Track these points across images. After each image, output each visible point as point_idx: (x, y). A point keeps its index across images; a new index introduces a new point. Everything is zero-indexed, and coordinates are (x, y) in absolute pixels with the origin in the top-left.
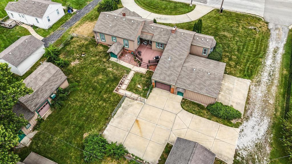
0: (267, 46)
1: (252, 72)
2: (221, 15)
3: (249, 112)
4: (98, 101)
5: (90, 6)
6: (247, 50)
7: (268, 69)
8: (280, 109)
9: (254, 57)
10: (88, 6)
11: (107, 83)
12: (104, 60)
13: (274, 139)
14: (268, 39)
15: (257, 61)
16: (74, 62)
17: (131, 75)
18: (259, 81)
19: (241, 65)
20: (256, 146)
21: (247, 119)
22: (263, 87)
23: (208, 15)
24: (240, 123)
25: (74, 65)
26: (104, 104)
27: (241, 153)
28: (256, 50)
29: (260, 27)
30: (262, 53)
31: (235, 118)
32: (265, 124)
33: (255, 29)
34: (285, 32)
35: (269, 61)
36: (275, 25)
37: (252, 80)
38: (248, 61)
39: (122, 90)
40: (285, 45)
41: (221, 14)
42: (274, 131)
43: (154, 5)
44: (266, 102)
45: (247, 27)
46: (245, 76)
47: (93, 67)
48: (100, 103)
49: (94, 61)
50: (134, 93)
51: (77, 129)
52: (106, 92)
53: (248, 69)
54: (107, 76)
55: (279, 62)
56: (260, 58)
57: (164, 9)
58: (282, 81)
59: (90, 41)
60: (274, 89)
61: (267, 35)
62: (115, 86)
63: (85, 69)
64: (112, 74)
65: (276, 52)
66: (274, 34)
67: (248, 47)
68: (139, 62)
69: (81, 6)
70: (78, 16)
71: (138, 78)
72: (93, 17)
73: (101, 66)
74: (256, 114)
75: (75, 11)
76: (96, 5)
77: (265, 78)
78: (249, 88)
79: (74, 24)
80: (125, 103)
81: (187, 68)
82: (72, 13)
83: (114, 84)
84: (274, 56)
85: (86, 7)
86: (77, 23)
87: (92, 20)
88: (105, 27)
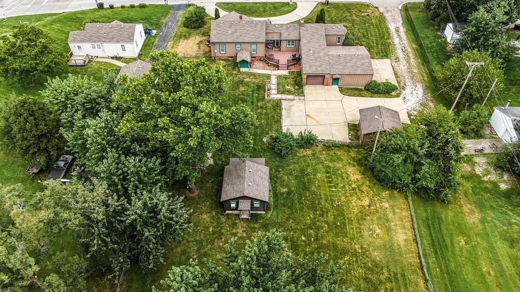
0: (388, 29)
1: (386, 52)
2: (329, 8)
3: (402, 83)
4: (256, 110)
5: (170, 24)
6: (372, 35)
7: (398, 47)
8: (425, 74)
9: (381, 40)
10: (166, 24)
11: (253, 93)
12: (235, 72)
13: (432, 97)
14: (384, 21)
15: (385, 42)
17: (274, 80)
18: (397, 58)
19: (374, 48)
20: (421, 105)
21: (404, 88)
22: (403, 62)
23: (316, 9)
24: (400, 93)
26: (265, 111)
27: (412, 113)
28: (380, 34)
29: (372, 13)
30: (386, 34)
31: (394, 90)
32: (420, 88)
33: (368, 15)
34: (397, 13)
35: (397, 41)
36: (385, 8)
37: (390, 59)
38: (378, 45)
39: (274, 95)
40: (403, 24)
42: (429, 91)
43: (250, 10)
44: (411, 72)
45: (360, 15)
46: (382, 56)
48: (259, 111)
50: (287, 94)
52: (258, 101)
53: (382, 50)
54: (248, 86)
55: (405, 39)
56: (387, 39)
57: (264, 12)
58: (416, 54)
60: (412, 61)
61: (382, 19)
64: (253, 83)
65: (398, 31)
66: (388, 16)
67: (371, 33)
68: (275, 65)
69: (158, 26)
70: (165, 37)
71: (283, 81)
72: (184, 34)
73: (236, 79)
74: (409, 83)
75: (154, 32)
76: (178, 22)
77: (401, 55)
78: (392, 65)
79: (166, 45)
80: (284, 105)
81: (333, 56)
82: (154, 35)
83: (262, 92)
84: (399, 35)
85: (165, 26)
86: (170, 44)
87: (186, 37)
88: (224, 35)
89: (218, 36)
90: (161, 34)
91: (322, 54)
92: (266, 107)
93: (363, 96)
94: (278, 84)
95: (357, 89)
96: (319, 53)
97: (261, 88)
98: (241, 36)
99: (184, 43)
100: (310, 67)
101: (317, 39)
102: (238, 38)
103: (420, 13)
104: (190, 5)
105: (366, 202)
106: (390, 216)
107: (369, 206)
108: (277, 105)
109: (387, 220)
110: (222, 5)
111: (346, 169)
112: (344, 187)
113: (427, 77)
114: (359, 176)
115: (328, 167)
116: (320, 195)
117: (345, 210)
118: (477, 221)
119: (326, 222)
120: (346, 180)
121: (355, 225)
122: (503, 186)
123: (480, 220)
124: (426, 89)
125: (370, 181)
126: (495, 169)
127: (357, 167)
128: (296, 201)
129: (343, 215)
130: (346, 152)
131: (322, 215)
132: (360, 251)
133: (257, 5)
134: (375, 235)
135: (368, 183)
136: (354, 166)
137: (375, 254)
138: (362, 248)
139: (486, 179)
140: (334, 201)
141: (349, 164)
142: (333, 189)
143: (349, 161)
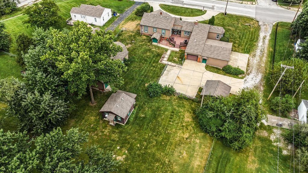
0: (258, 35)
1: (249, 50)
3: (249, 71)
4: (150, 67)
5: (129, 11)
6: (245, 38)
7: (260, 48)
8: (268, 69)
9: (250, 42)
10: (127, 11)
11: (153, 57)
12: (149, 44)
13: (265, 84)
14: (259, 31)
15: (252, 44)
17: (169, 53)
18: (254, 55)
19: (242, 46)
20: (255, 87)
21: (248, 74)
22: (257, 58)
23: (217, 16)
24: (244, 77)
25: (128, 47)
26: (154, 69)
28: (251, 38)
29: (253, 24)
30: (256, 39)
31: (241, 74)
32: (260, 77)
33: (250, 25)
34: (270, 27)
35: (260, 44)
36: (264, 23)
37: (250, 54)
38: (246, 44)
39: (165, 61)
40: (270, 34)
41: (226, 16)
42: (265, 80)
43: (176, 11)
44: (260, 65)
45: (244, 24)
46: (245, 52)
47: (142, 48)
48: (151, 68)
49: (141, 45)
50: (173, 62)
51: (140, 82)
52: (154, 63)
53: (247, 48)
54: (152, 53)
55: (267, 44)
56: (254, 42)
57: (184, 13)
58: (269, 54)
59: (136, 33)
60: (264, 59)
61: (258, 28)
63: (136, 49)
64: (156, 52)
65: (264, 38)
66: (263, 28)
67: (246, 36)
68: (173, 44)
69: (122, 11)
70: (122, 18)
71: (174, 54)
72: (133, 18)
73: (147, 48)
74: (254, 72)
75: (118, 14)
76: (133, 11)
77: (258, 53)
78: (249, 59)
79: (120, 23)
80: (168, 68)
81: (208, 46)
82: (117, 16)
83: (158, 58)
84: (264, 41)
85: (125, 12)
86: (123, 22)
87: (133, 20)
88: (149, 22)
89: (145, 22)
90: (121, 16)
92: (156, 67)
93: (219, 74)
94: (170, 55)
95: (217, 68)
97: (159, 55)
98: (158, 24)
99: (130, 23)
100: (191, 49)
101: (202, 34)
102: (156, 25)
103: (287, 30)
105: (186, 135)
106: (197, 148)
107: (187, 139)
108: (163, 67)
109: (194, 150)
110: (163, 6)
111: (184, 113)
112: (178, 123)
114: (190, 120)
115: (175, 109)
116: (161, 124)
117: (171, 137)
118: (254, 169)
119: (156, 140)
120: (181, 119)
121: (173, 147)
122: (285, 152)
123: (256, 169)
125: (195, 124)
126: (284, 140)
127: (192, 114)
128: (145, 124)
129: (168, 140)
130: (190, 103)
131: (156, 136)
132: (167, 163)
133: (183, 8)
134: (181, 157)
135: (193, 125)
136: (190, 113)
137: (176, 167)
138: (169, 161)
139: (275, 144)
140: (168, 130)
141: (188, 111)
142: (171, 123)
143: (189, 109)
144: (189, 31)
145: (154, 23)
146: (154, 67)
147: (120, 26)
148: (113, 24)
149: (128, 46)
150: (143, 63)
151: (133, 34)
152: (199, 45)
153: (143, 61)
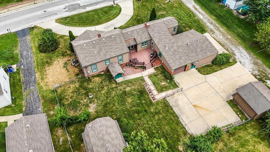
0: (188, 8)
1: (201, 28)
3: (229, 49)
5: (25, 53)
6: (183, 17)
7: (205, 21)
8: (236, 38)
9: (191, 19)
10: (21, 54)
11: (140, 100)
12: (114, 85)
13: (255, 55)
14: (183, 3)
15: (195, 20)
16: (90, 108)
17: (148, 81)
18: (211, 30)
19: (192, 27)
20: (255, 64)
21: (234, 54)
22: (217, 32)
24: (235, 59)
25: (94, 110)
26: (161, 116)
27: (255, 74)
28: (187, 14)
30: (191, 14)
31: (230, 58)
32: (243, 50)
35: (201, 17)
37: (208, 32)
39: (157, 96)
40: (195, 2)
41: (141, 1)
42: (250, 51)
44: (227, 39)
45: (165, 2)
46: (202, 32)
47: (113, 97)
48: (156, 118)
49: (107, 93)
50: (166, 90)
52: (149, 107)
53: (198, 27)
54: (133, 95)
55: (205, 13)
56: (194, 17)
57: (100, 18)
58: (219, 23)
59: (78, 81)
60: (221, 29)
62: (148, 97)
63: (108, 105)
64: (135, 91)
65: (196, 9)
67: (181, 15)
70: (28, 69)
72: (45, 60)
73: (119, 92)
74: (233, 48)
75: (14, 67)
76: (31, 48)
77: (212, 27)
78: (213, 37)
79: (35, 78)
80: (171, 101)
81: (183, 46)
82: (15, 71)
84: (199, 12)
85: (22, 57)
86: (38, 75)
87: (49, 63)
88: (92, 56)
89: (87, 59)
90: (22, 67)
91: (175, 48)
92: (159, 111)
93: (216, 71)
94: (154, 83)
95: (208, 66)
96: (172, 47)
97: (143, 93)
98: (107, 52)
99: (51, 70)
100: (174, 61)
101: (164, 36)
102: (105, 55)
104: (33, 28)
108: (166, 105)
110: (62, 21)
113: (240, 40)
124: (246, 49)
127: (263, 143)
130: (244, 130)
133: (90, 13)
136: (260, 143)
141: (256, 142)
143: (253, 139)
144: (147, 40)
145: (102, 54)
146: (156, 113)
147: (42, 84)
148: (26, 89)
149: (92, 108)
150: (140, 119)
151: (77, 85)
152: (175, 51)
153: (136, 115)
